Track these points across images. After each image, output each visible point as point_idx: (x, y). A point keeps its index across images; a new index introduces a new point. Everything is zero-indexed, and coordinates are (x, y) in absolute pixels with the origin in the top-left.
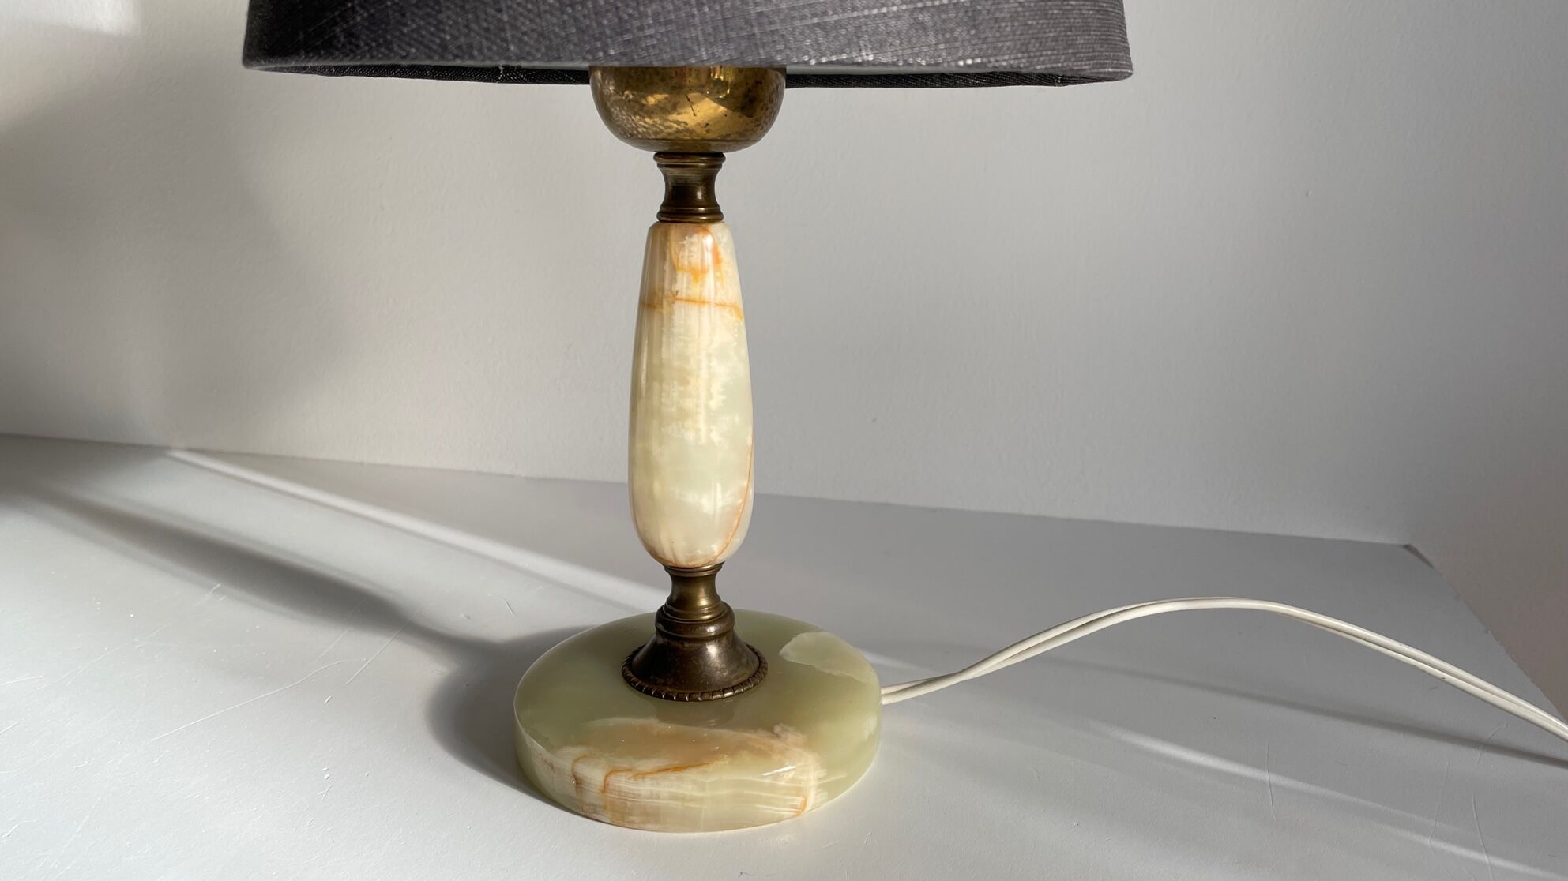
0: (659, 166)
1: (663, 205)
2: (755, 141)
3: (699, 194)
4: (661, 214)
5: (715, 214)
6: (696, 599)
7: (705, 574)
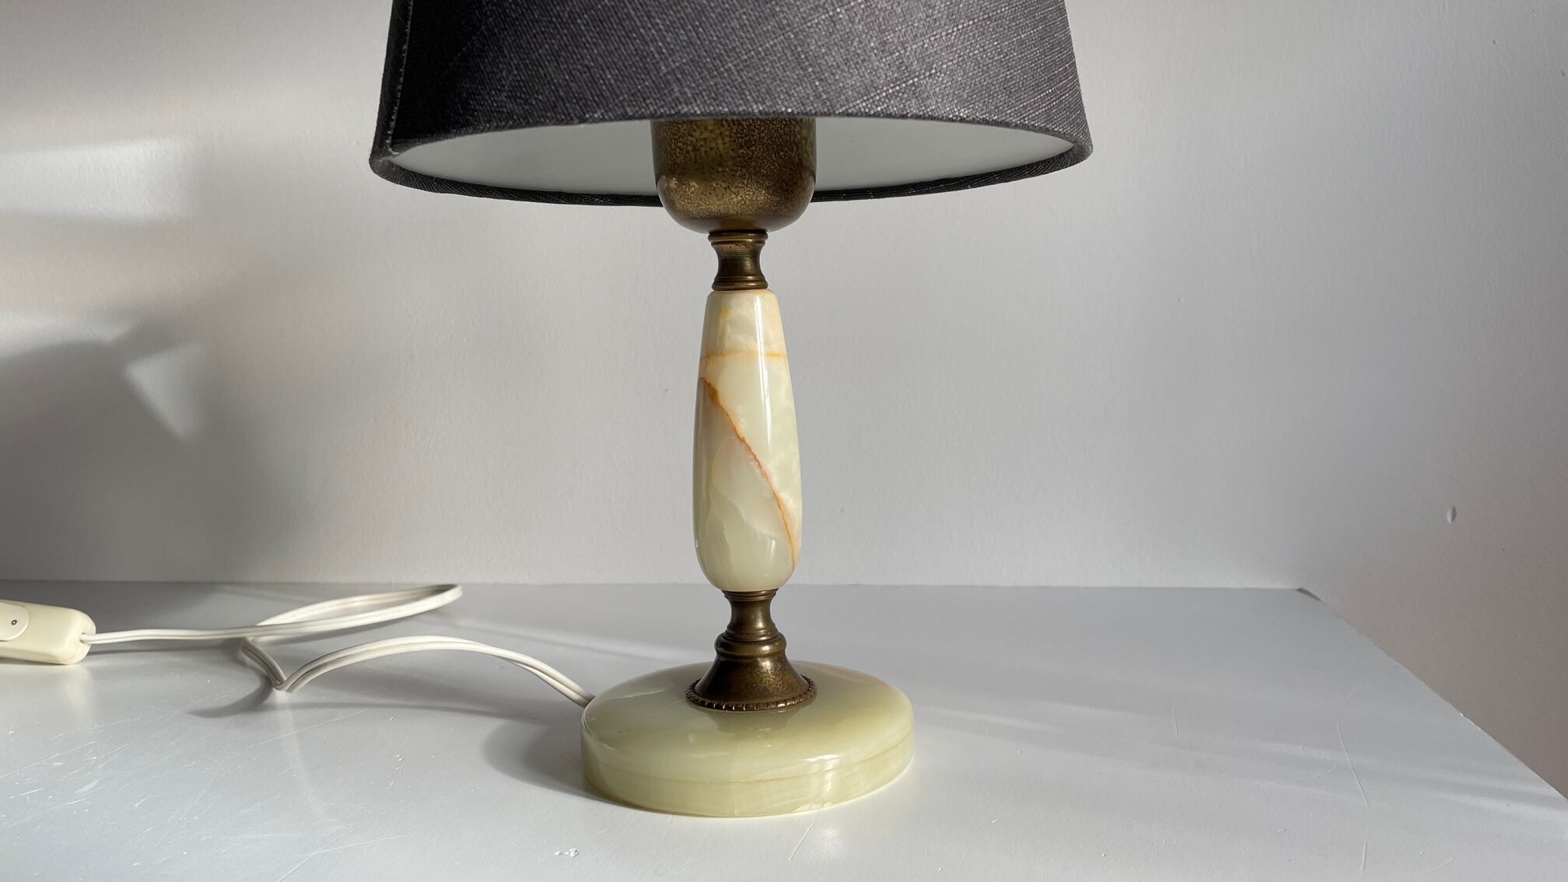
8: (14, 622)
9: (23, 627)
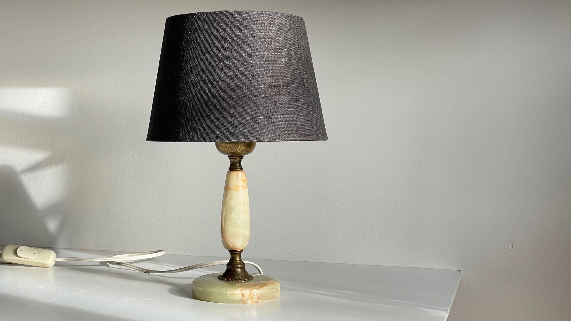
0: (229, 159)
1: (230, 167)
2: (250, 153)
3: (238, 165)
4: (229, 169)
5: (241, 169)
6: (236, 258)
7: (238, 252)
8: (34, 253)
9: (37, 254)
